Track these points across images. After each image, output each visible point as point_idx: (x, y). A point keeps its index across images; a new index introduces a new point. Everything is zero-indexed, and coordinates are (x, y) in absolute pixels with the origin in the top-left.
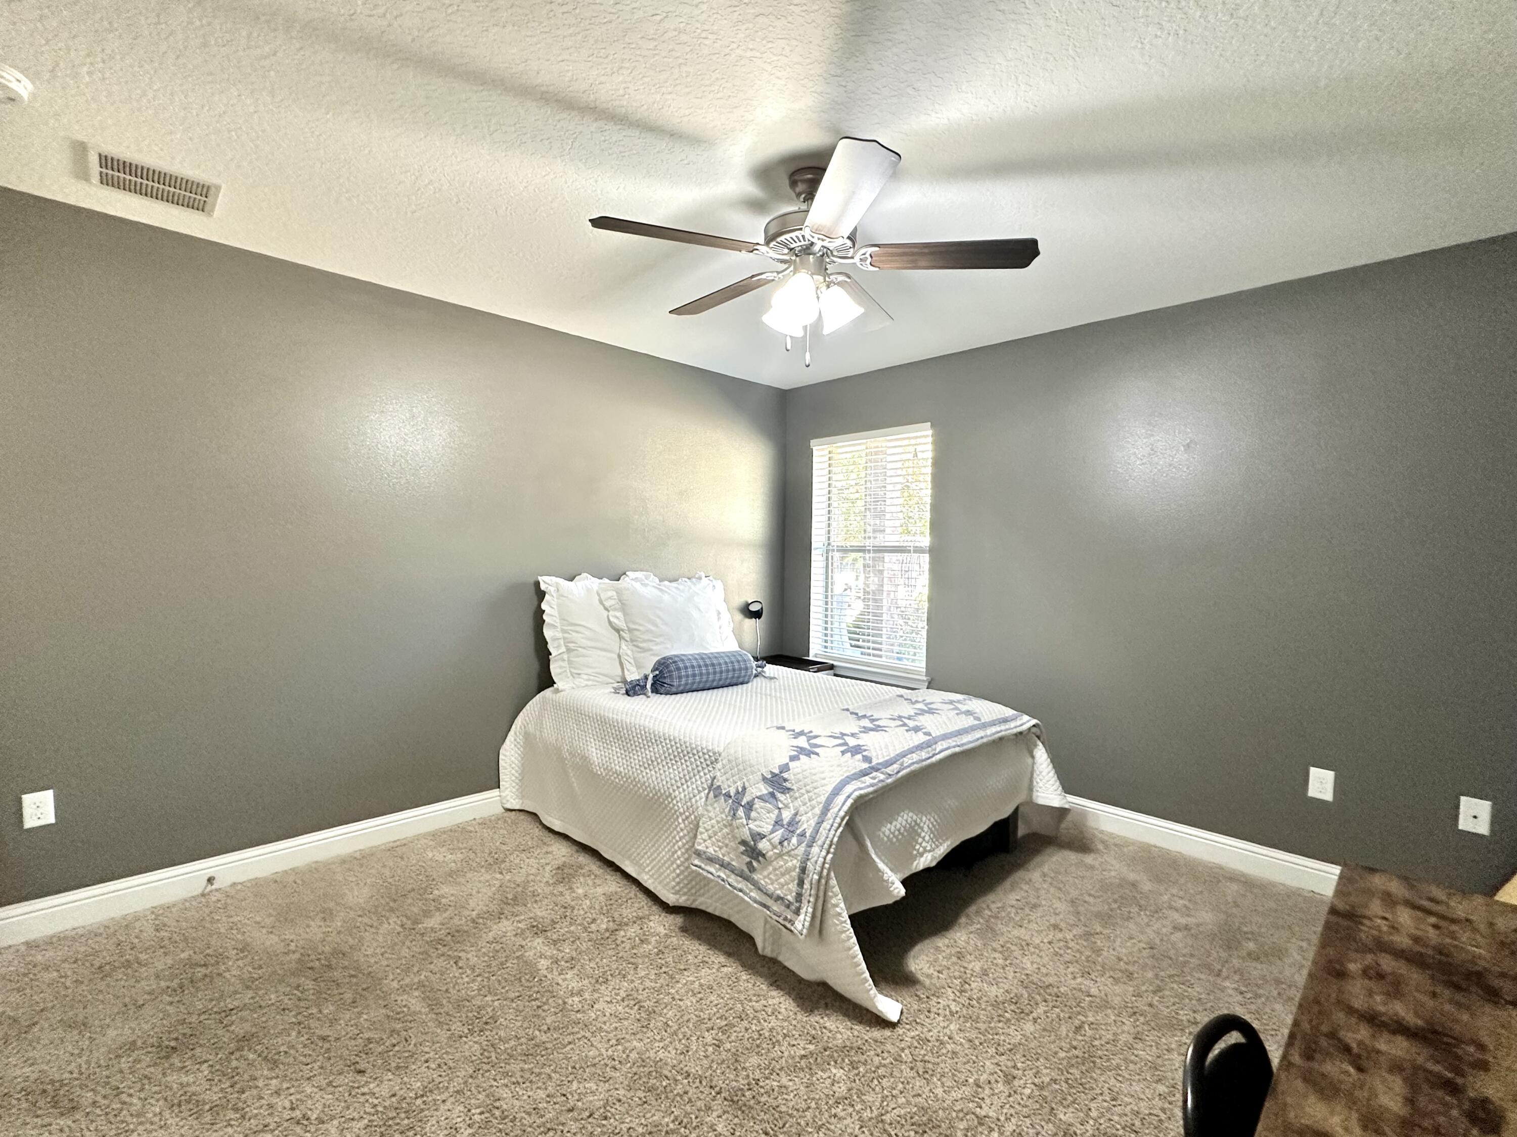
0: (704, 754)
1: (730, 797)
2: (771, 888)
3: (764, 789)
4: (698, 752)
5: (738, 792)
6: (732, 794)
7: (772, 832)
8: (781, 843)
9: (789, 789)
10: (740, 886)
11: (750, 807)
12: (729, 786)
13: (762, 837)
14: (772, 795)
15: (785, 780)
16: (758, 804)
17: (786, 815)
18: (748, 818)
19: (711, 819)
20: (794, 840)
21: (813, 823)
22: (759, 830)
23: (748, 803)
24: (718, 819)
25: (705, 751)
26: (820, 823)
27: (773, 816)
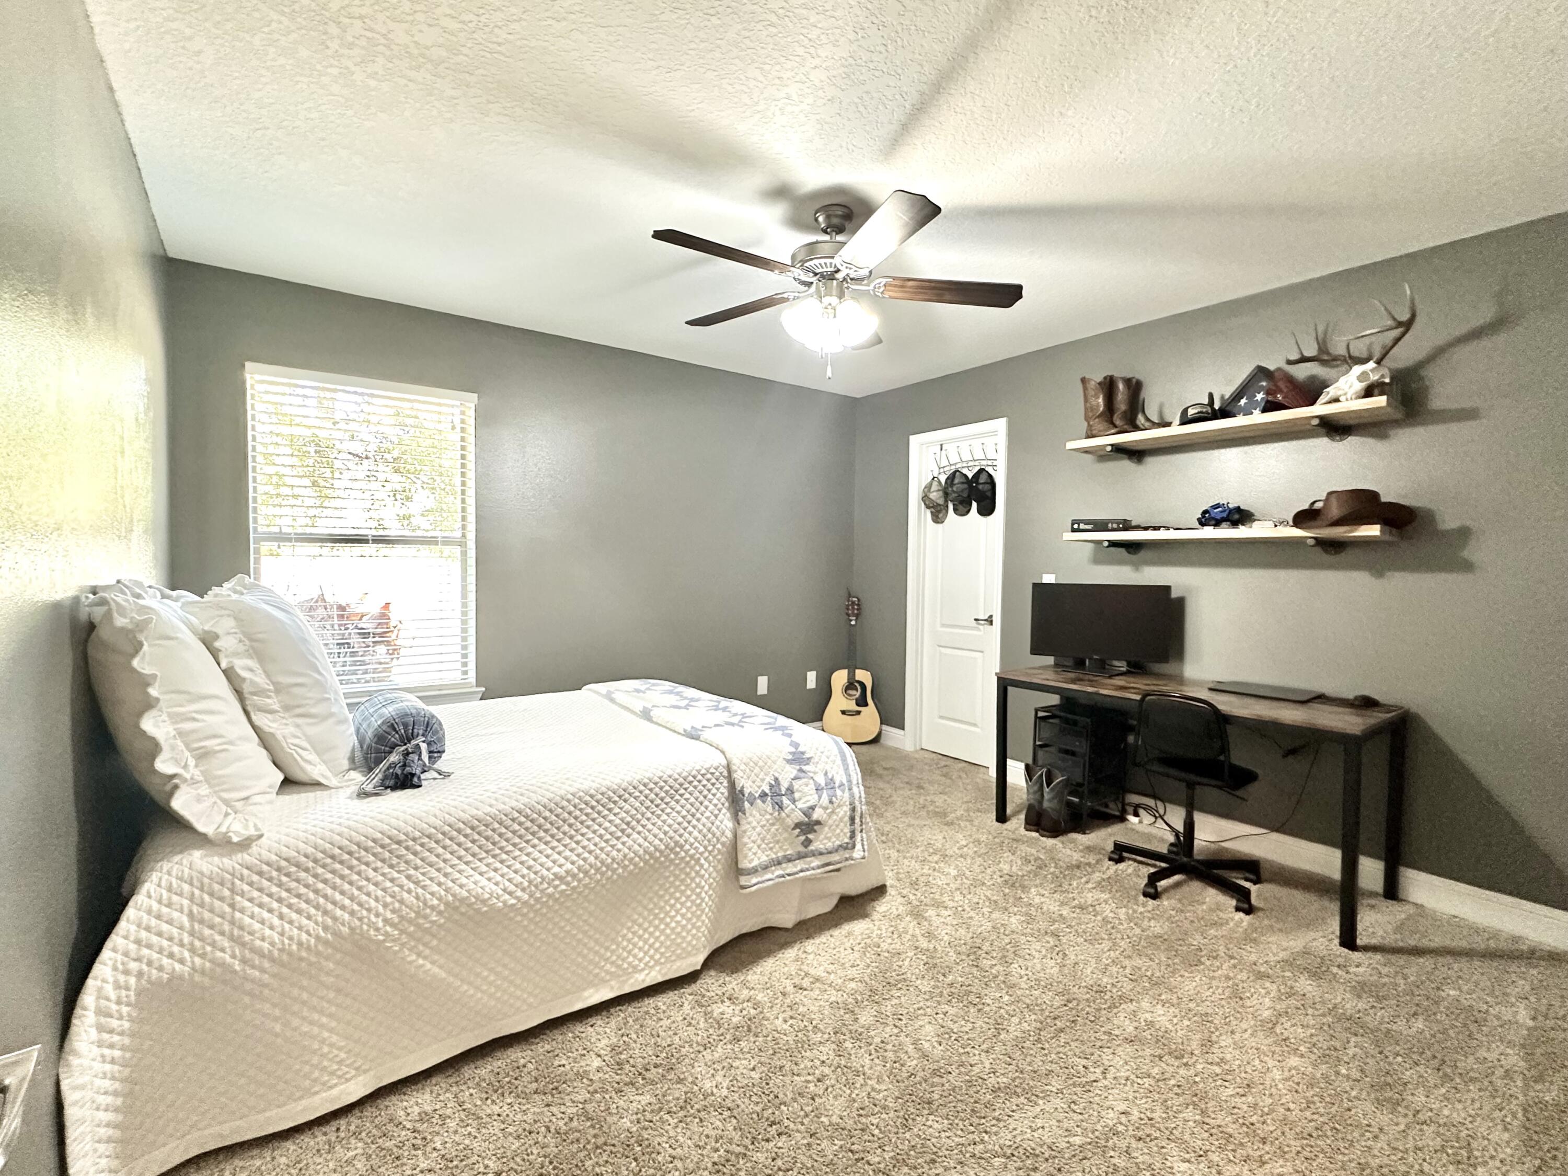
0: (703, 775)
1: (766, 795)
2: (829, 845)
3: (792, 771)
4: (694, 777)
5: (771, 786)
6: (768, 791)
7: (820, 797)
8: (831, 802)
9: (809, 759)
10: (799, 868)
11: (790, 790)
12: (759, 787)
13: (813, 808)
14: (801, 770)
15: (803, 753)
16: (796, 785)
17: (821, 781)
18: (794, 801)
19: (754, 828)
20: (839, 792)
21: (842, 772)
22: (809, 804)
23: (788, 789)
24: (762, 823)
25: (703, 772)
26: (846, 770)
27: (812, 786)
